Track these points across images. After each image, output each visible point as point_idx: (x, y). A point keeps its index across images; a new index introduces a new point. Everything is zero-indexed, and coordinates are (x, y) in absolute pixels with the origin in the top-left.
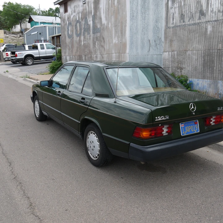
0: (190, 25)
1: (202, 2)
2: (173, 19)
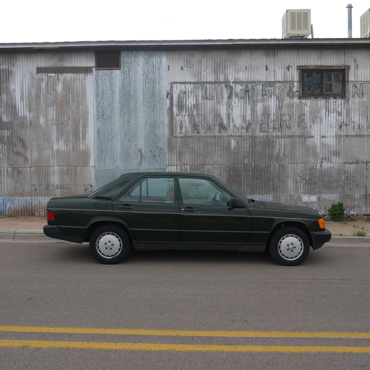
0: (207, 137)
1: (222, 115)
2: (181, 128)
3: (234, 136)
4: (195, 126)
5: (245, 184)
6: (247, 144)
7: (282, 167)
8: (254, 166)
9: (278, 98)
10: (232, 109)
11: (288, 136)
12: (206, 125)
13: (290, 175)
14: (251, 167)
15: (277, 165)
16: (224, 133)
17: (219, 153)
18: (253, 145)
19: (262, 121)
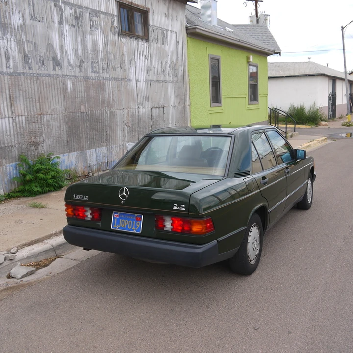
0: (41, 75)
1: (55, 47)
2: (8, 58)
3: (68, 75)
4: (25, 58)
5: (84, 137)
6: (81, 87)
7: (113, 114)
8: (91, 114)
9: (103, 32)
10: (64, 38)
11: (115, 79)
12: (38, 58)
13: (118, 123)
14: (88, 115)
15: (108, 112)
16: (59, 71)
17: (57, 97)
18: (87, 88)
19: (92, 58)
